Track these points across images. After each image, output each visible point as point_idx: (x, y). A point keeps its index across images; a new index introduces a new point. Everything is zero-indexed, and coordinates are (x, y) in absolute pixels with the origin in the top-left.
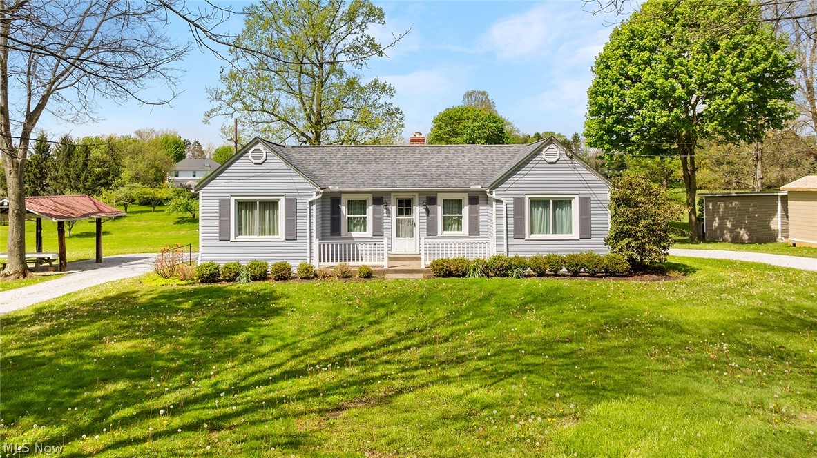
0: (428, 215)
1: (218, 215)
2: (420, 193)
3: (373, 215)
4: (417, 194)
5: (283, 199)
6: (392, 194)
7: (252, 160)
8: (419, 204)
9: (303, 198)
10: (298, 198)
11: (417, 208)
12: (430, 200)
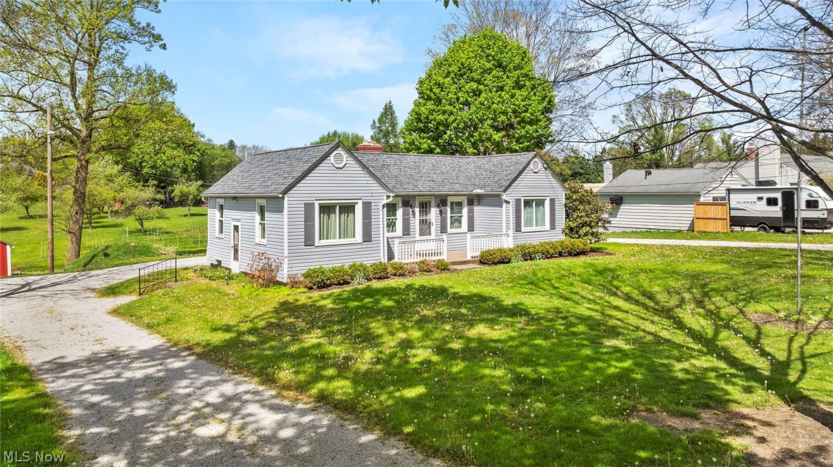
0: (441, 216)
1: (303, 219)
2: (436, 196)
3: (403, 216)
4: (433, 197)
5: (360, 202)
6: (417, 197)
7: (334, 164)
8: (435, 206)
9: (376, 201)
10: (372, 201)
11: (434, 209)
12: (442, 202)
